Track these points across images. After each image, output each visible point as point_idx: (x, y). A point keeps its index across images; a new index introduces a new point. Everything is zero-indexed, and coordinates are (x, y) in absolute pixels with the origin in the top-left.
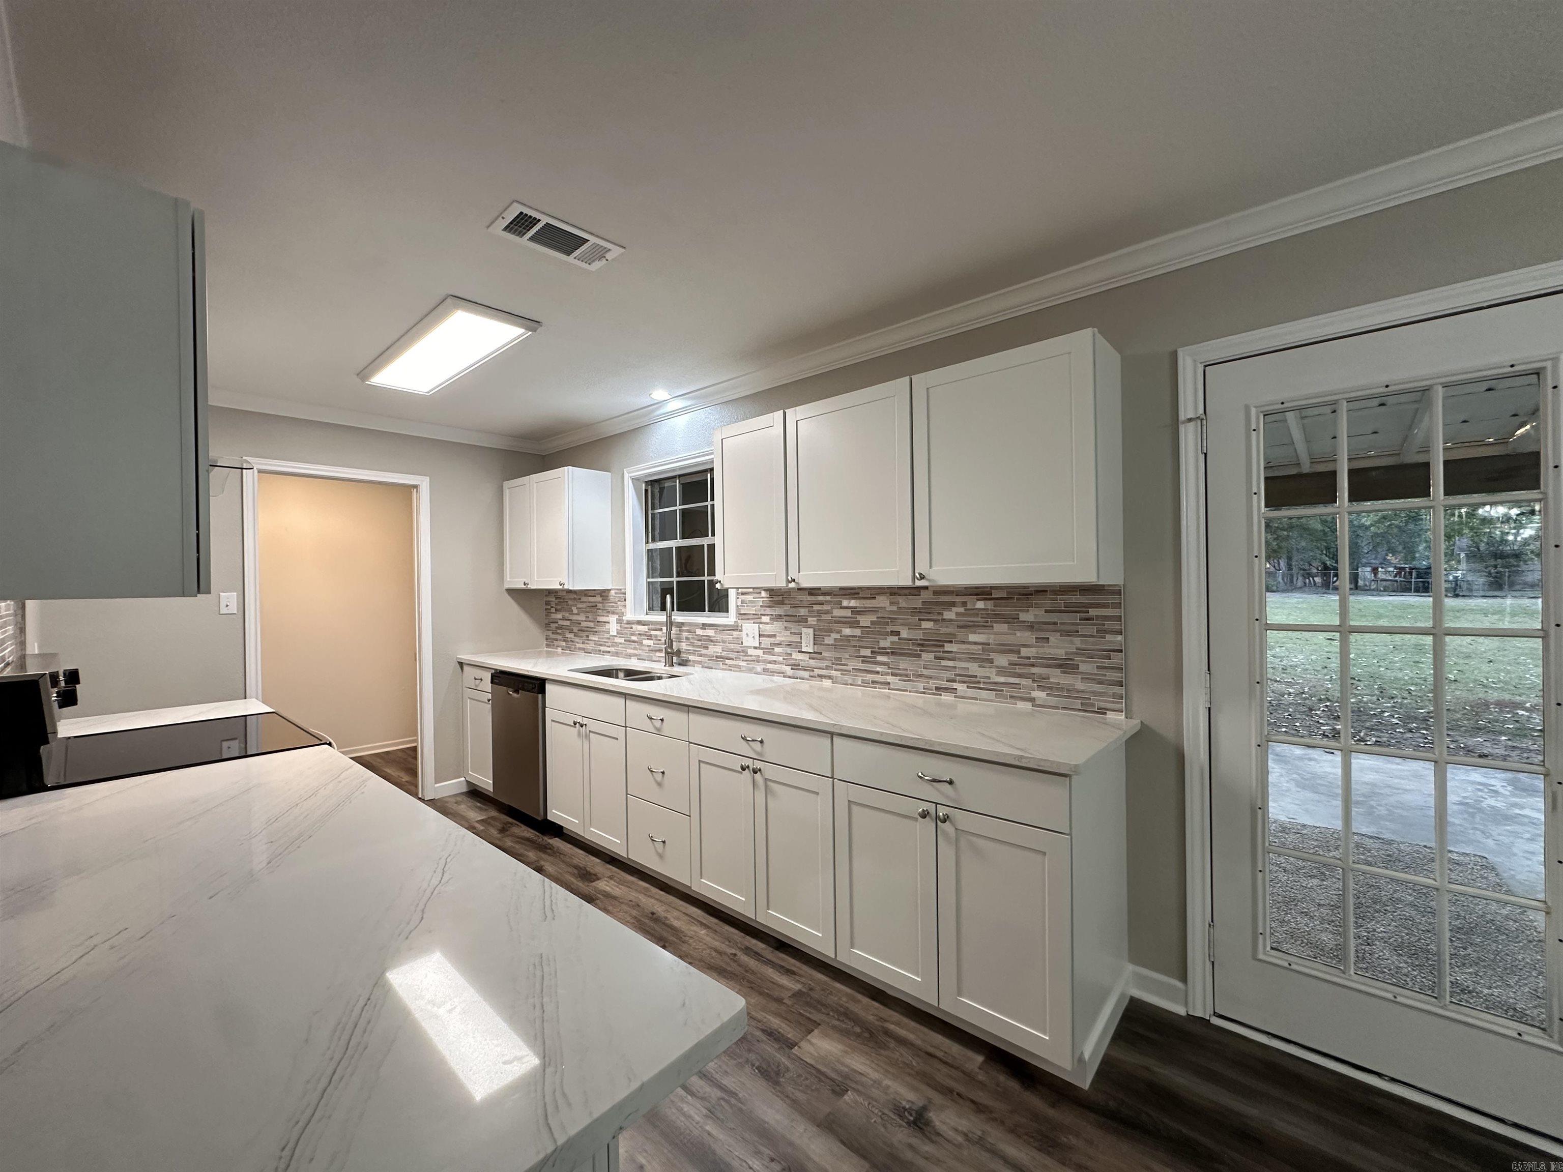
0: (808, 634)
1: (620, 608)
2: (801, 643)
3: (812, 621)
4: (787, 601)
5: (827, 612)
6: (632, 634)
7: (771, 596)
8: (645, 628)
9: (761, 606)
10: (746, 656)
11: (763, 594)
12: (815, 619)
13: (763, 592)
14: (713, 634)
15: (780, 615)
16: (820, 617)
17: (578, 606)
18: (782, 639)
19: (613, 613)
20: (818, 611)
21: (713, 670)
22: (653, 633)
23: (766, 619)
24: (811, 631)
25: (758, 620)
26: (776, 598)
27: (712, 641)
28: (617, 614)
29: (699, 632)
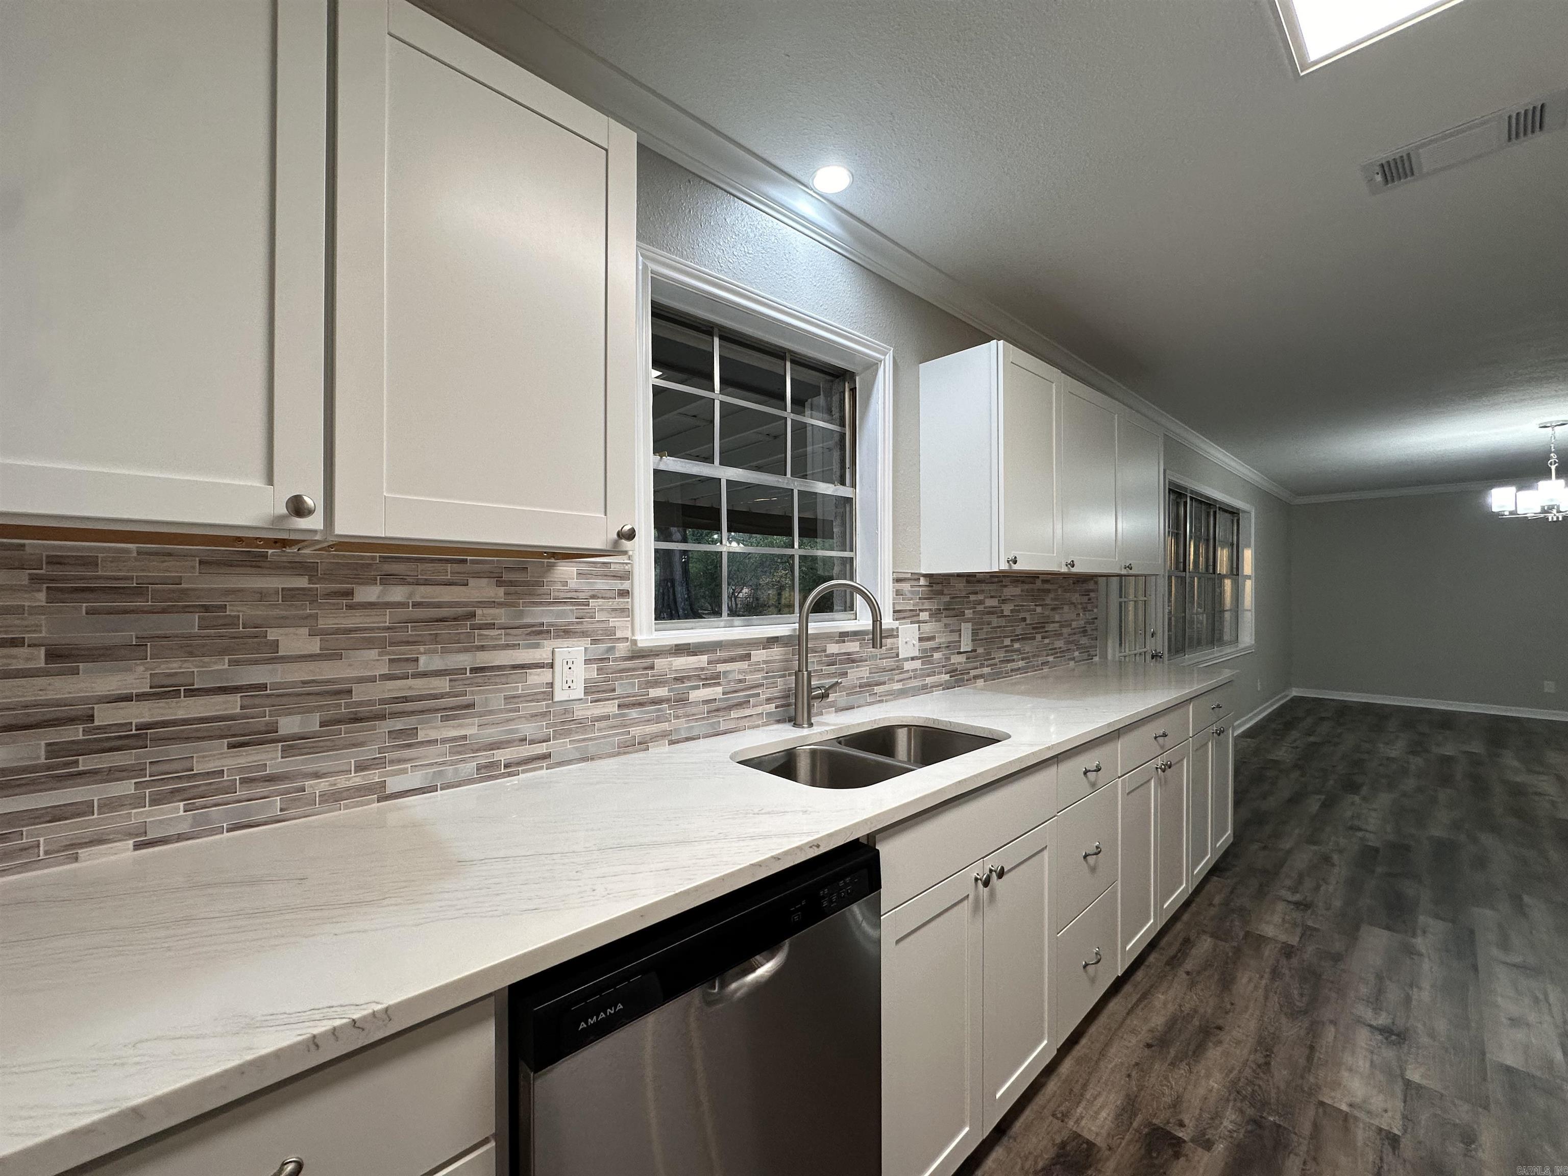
0: (967, 629)
1: (599, 617)
2: (960, 641)
3: (969, 613)
4: (946, 592)
5: (981, 602)
6: (656, 684)
7: (930, 585)
8: (702, 660)
9: (920, 599)
10: (900, 673)
11: (922, 582)
12: (971, 611)
13: (922, 578)
14: (858, 649)
15: (940, 610)
16: (975, 608)
17: (323, 624)
18: (943, 640)
19: (566, 633)
20: (974, 601)
21: (856, 710)
22: (721, 668)
23: (924, 616)
24: (969, 625)
25: (915, 619)
26: (936, 587)
27: (853, 661)
28: (584, 634)
29: (833, 648)
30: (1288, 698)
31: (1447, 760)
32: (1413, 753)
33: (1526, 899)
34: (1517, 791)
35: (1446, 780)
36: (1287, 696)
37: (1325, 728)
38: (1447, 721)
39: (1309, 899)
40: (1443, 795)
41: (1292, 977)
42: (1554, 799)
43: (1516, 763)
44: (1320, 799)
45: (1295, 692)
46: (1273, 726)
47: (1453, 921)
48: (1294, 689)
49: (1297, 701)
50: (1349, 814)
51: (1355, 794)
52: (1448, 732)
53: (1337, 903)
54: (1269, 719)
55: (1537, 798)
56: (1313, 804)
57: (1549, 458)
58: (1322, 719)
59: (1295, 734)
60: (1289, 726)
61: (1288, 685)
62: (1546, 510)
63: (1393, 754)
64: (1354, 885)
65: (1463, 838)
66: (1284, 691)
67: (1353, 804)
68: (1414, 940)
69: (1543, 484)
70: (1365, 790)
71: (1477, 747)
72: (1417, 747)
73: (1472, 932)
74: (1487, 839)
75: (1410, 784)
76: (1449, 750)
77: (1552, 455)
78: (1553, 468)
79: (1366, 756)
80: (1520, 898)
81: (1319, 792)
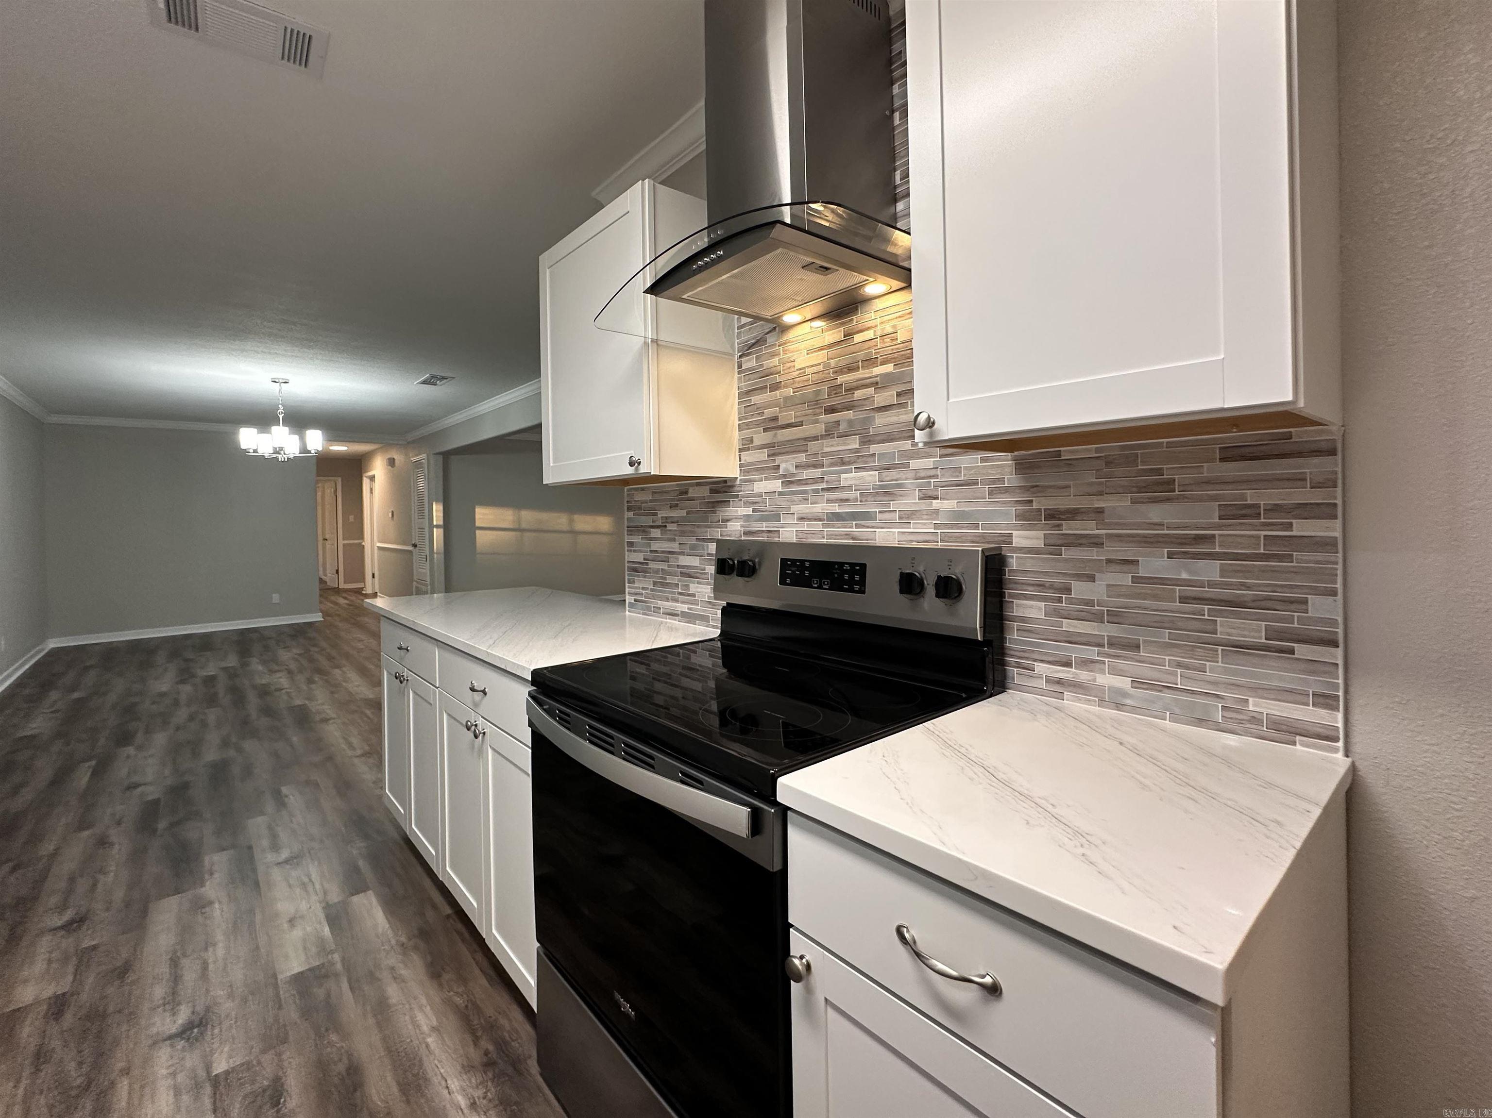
30: (46, 651)
31: (210, 680)
32: (183, 682)
33: (284, 790)
34: (264, 692)
35: (212, 700)
36: (43, 650)
37: (91, 678)
38: (206, 642)
39: (83, 910)
40: (212, 716)
41: (66, 1044)
42: (288, 690)
43: (260, 668)
44: (89, 767)
45: (53, 644)
46: (27, 691)
47: (233, 846)
48: (51, 640)
49: (55, 653)
50: (124, 772)
51: (128, 745)
52: (209, 653)
53: (119, 895)
54: (19, 684)
55: (277, 693)
56: (82, 777)
57: (279, 409)
58: (87, 669)
59: (54, 695)
60: (46, 686)
61: (43, 639)
62: (277, 451)
63: (164, 688)
64: (137, 856)
65: (232, 753)
66: (38, 645)
67: (128, 757)
68: (203, 889)
69: (274, 429)
70: (140, 738)
71: (232, 661)
72: (185, 675)
73: (250, 848)
74: (249, 745)
75: (181, 715)
76: (211, 670)
77: (280, 406)
78: (281, 416)
79: (136, 699)
80: (279, 792)
81: (89, 759)
